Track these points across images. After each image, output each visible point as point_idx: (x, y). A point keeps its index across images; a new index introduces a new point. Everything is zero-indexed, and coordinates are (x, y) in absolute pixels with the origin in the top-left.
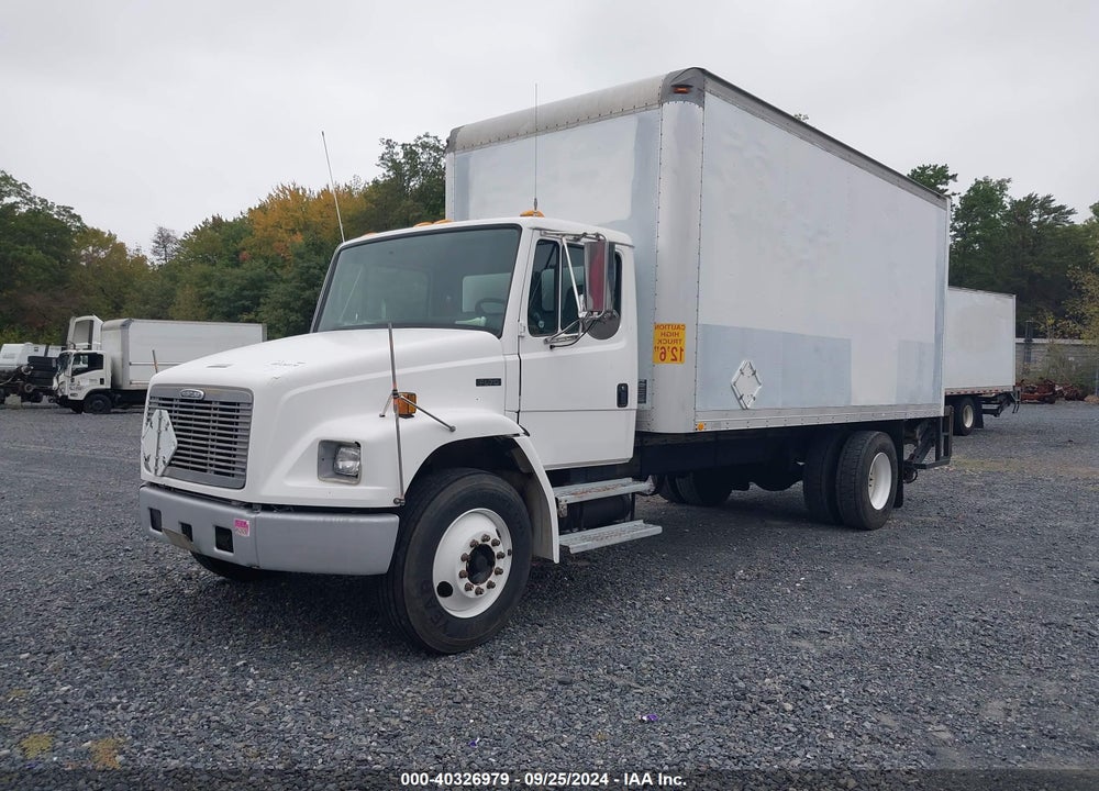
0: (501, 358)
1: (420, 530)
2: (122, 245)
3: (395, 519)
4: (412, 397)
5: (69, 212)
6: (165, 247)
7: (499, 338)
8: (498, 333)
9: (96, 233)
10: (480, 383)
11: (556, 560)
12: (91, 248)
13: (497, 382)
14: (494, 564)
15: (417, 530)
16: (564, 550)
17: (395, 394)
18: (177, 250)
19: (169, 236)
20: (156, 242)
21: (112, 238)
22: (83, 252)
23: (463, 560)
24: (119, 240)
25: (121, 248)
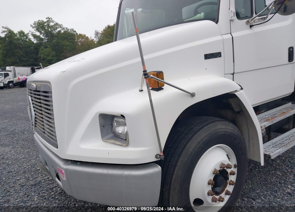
0: (219, 38)
1: (178, 172)
2: (87, 37)
3: (158, 169)
4: (160, 74)
5: (73, 30)
6: (97, 36)
7: (217, 23)
8: (216, 20)
9: (80, 35)
10: (207, 57)
11: (262, 164)
12: (80, 39)
13: (218, 55)
14: (228, 179)
15: (175, 173)
16: (267, 157)
17: (146, 74)
18: (101, 36)
19: (98, 33)
20: (95, 35)
21: (85, 36)
22: (79, 40)
23: (209, 184)
24: (86, 36)
25: (87, 38)
